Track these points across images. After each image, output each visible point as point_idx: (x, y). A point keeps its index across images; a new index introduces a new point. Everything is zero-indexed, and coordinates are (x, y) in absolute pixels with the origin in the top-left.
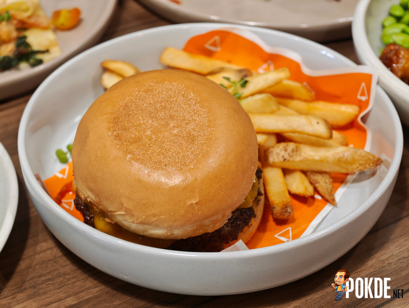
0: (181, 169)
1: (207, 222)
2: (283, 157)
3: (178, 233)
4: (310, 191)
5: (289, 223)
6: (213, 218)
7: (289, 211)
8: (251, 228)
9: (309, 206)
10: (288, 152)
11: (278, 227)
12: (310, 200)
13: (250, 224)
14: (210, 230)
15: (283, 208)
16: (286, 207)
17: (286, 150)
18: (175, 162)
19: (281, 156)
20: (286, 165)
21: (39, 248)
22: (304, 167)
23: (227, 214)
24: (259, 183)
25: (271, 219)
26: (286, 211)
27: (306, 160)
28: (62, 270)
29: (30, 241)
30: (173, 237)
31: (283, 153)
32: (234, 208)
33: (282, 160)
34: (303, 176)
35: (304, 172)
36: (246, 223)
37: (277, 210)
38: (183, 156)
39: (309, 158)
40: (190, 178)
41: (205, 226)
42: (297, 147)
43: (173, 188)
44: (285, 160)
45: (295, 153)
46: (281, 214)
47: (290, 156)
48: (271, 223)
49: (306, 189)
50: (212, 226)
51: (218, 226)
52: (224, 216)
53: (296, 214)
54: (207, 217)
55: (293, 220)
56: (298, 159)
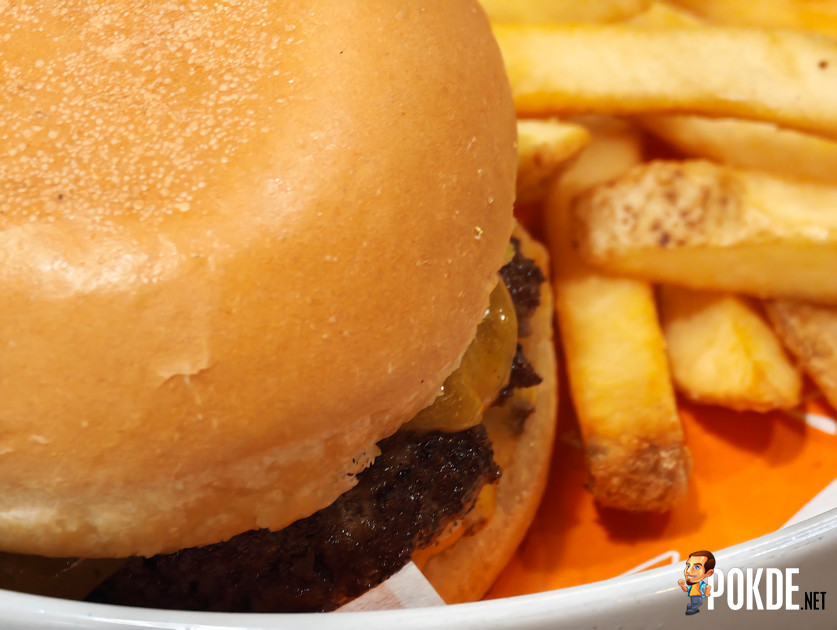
1: (249, 474)
2: (656, 226)
4: (781, 386)
5: (675, 533)
6: (284, 456)
7: (668, 465)
8: (481, 541)
9: (777, 460)
10: (683, 202)
11: (622, 549)
12: (781, 431)
13: (474, 516)
14: (271, 516)
15: (639, 454)
16: (654, 448)
17: (671, 197)
19: (645, 223)
20: (672, 267)
22: (760, 279)
23: (349, 440)
24: (523, 332)
26: (655, 469)
27: (764, 244)
31: (657, 209)
32: (390, 423)
33: (650, 239)
34: (752, 322)
35: (759, 305)
36: (453, 499)
37: (610, 457)
39: (780, 231)
42: (724, 183)
44: (665, 239)
45: (714, 210)
46: (628, 482)
47: (691, 225)
49: (760, 374)
50: (276, 495)
51: (311, 498)
52: (334, 449)
53: (712, 495)
54: (252, 449)
55: (695, 521)
56: (727, 237)
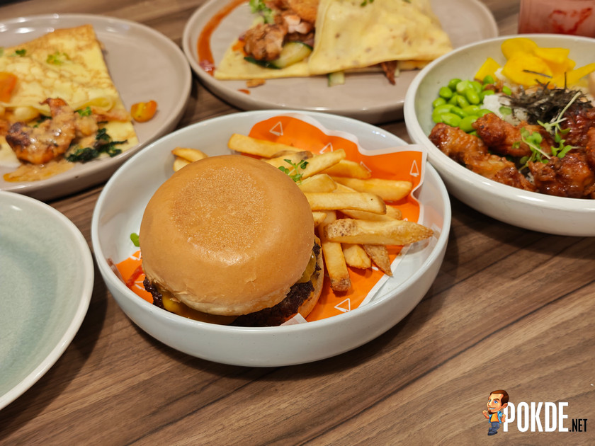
0: (239, 249)
1: (265, 298)
2: (341, 232)
3: (239, 309)
4: (367, 263)
5: (349, 294)
6: (272, 294)
7: (347, 283)
8: (311, 301)
9: (367, 277)
10: (346, 227)
11: (339, 298)
12: (368, 271)
13: (309, 297)
14: (270, 305)
15: (341, 281)
16: (344, 280)
17: (343, 226)
18: (233, 243)
19: (339, 231)
20: (344, 240)
21: (115, 327)
22: (362, 241)
23: (285, 289)
24: (317, 259)
25: (331, 291)
26: (344, 284)
27: (362, 235)
28: (136, 348)
29: (107, 321)
30: (234, 314)
31: (341, 229)
32: (292, 283)
33: (340, 235)
34: (361, 249)
35: (362, 246)
36: (306, 296)
37: (335, 282)
38: (240, 237)
39: (365, 232)
40: (247, 257)
41: (264, 301)
42: (354, 223)
43: (231, 267)
44: (343, 235)
45: (352, 228)
46: (339, 287)
47: (348, 232)
48: (331, 295)
49: (363, 262)
50: (271, 302)
51: (277, 301)
52: (282, 291)
53: (355, 286)
54: (266, 294)
55: (352, 292)
56: (355, 234)
